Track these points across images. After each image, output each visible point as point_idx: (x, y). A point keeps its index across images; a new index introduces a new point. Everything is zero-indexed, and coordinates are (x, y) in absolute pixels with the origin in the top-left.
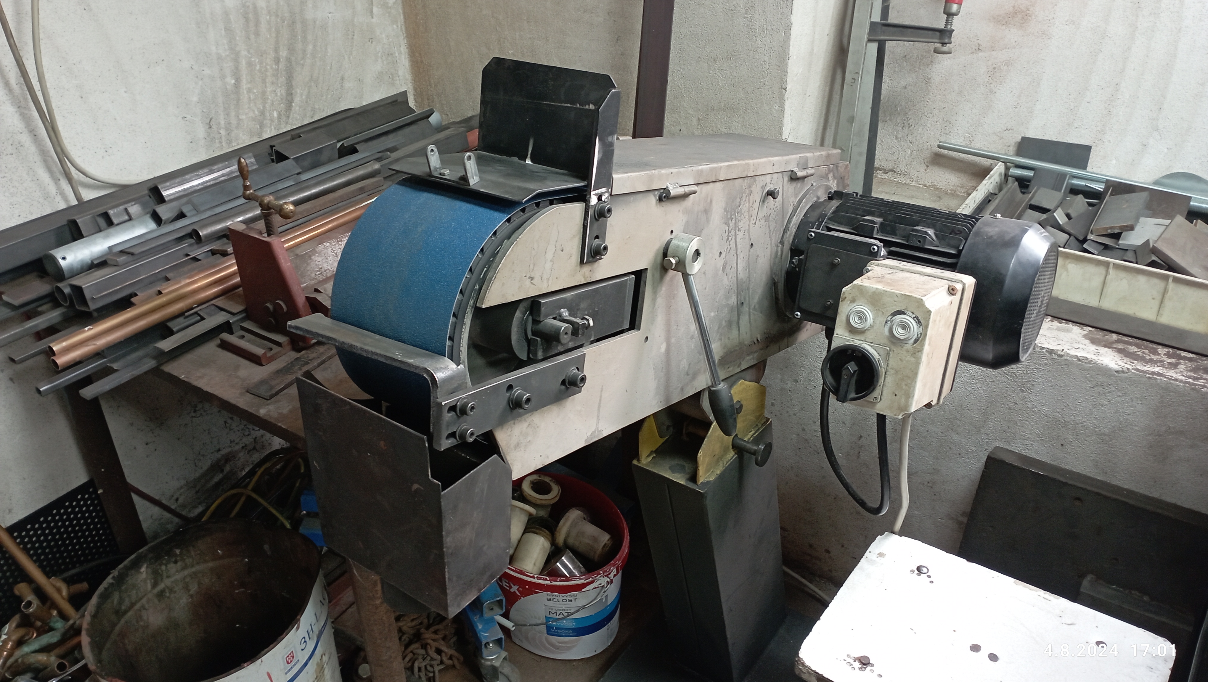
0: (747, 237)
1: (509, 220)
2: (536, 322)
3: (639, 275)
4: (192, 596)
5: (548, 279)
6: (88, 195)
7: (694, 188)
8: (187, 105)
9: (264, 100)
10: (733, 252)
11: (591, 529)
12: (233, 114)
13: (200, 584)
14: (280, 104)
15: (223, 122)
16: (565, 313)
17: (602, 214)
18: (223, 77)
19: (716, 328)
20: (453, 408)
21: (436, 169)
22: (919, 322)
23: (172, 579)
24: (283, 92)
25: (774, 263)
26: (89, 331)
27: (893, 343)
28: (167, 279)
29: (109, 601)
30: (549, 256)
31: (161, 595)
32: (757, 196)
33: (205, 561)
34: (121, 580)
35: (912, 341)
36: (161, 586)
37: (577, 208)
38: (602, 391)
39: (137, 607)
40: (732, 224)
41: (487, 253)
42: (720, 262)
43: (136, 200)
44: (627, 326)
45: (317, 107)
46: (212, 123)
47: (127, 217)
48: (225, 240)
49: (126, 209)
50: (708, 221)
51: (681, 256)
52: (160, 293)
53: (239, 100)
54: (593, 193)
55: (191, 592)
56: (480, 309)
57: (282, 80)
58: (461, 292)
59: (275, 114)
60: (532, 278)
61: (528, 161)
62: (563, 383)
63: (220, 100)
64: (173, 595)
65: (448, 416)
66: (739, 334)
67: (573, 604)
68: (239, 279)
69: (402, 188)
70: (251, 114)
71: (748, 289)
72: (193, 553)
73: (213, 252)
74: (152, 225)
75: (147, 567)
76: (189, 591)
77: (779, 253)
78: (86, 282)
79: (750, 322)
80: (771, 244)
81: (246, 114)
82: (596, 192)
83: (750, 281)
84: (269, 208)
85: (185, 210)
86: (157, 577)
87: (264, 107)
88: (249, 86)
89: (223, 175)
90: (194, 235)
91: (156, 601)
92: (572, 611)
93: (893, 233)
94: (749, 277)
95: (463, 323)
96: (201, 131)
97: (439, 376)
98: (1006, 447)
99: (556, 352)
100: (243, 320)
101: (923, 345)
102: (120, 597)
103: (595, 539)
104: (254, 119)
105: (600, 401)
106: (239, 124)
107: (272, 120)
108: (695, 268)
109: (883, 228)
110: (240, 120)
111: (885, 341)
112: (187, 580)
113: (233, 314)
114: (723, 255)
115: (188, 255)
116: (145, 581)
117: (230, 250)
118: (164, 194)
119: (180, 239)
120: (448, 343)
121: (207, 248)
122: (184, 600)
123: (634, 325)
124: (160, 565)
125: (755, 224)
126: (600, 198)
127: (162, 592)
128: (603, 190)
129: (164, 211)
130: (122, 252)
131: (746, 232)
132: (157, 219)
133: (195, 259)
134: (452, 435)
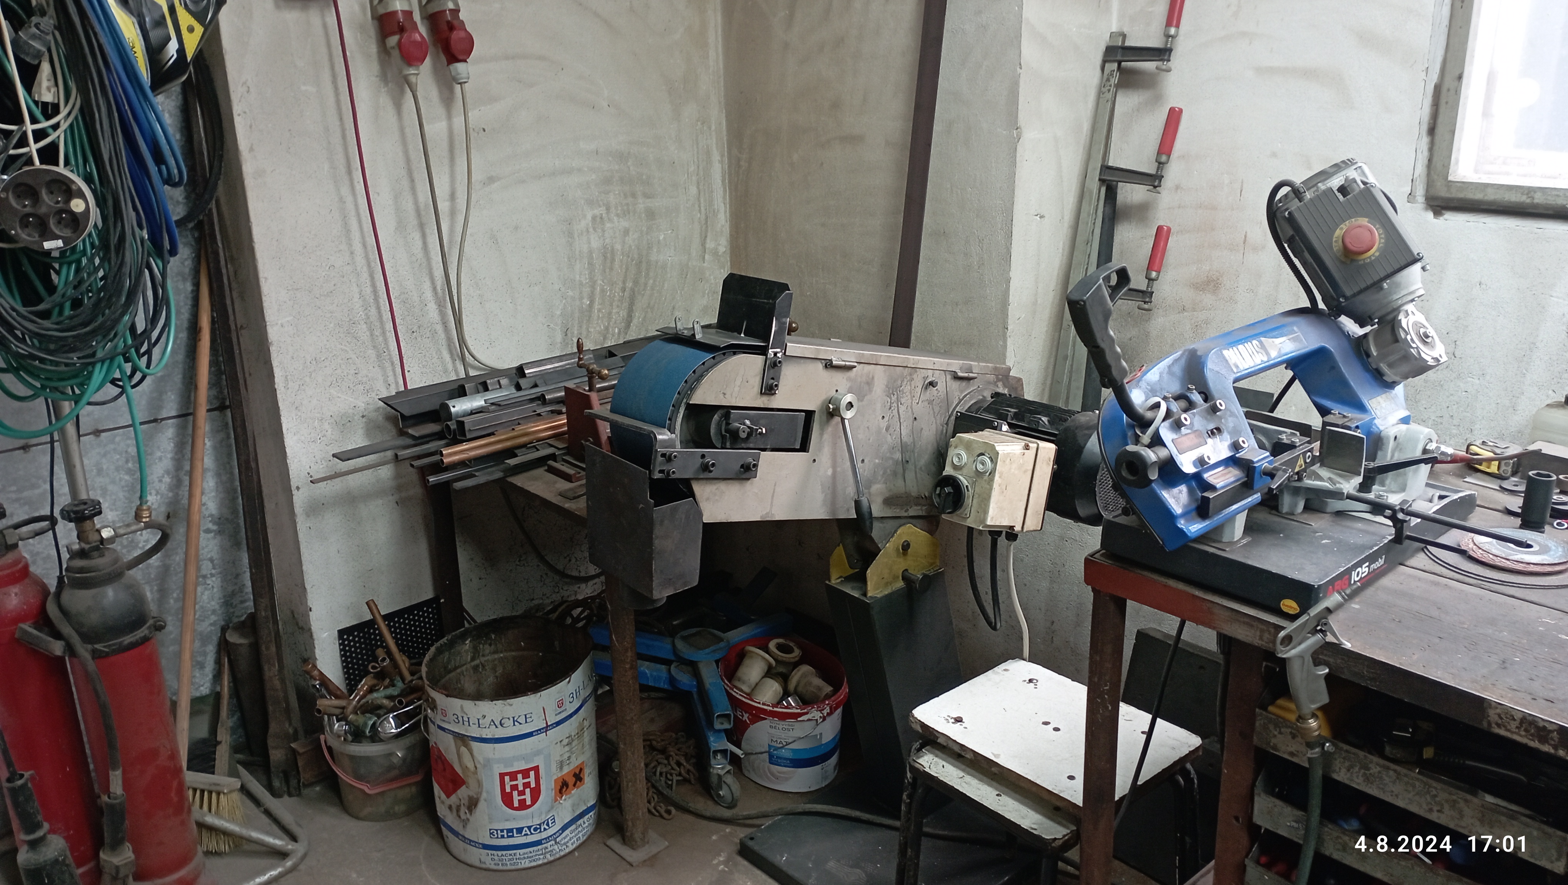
0: (910, 411)
1: (713, 358)
2: (728, 424)
3: (809, 414)
4: (497, 677)
5: (736, 398)
6: (472, 373)
7: (856, 364)
8: (552, 316)
9: (610, 319)
10: (896, 418)
11: (817, 682)
12: (584, 327)
13: (504, 668)
14: (621, 323)
15: (576, 332)
16: (748, 422)
17: (775, 365)
18: (581, 298)
19: (881, 473)
20: (663, 455)
21: (680, 330)
22: (992, 461)
23: (486, 658)
24: (625, 314)
25: (940, 439)
26: (465, 446)
27: (978, 476)
28: (519, 424)
29: (441, 656)
30: (738, 383)
31: (475, 668)
32: (919, 383)
33: (511, 650)
34: (451, 644)
35: (988, 474)
36: (477, 662)
37: (760, 359)
38: (775, 485)
39: (459, 671)
40: (894, 398)
41: (697, 374)
42: (884, 424)
43: (506, 376)
44: (798, 447)
45: (650, 328)
46: (568, 332)
47: (498, 387)
48: (562, 405)
49: (499, 381)
50: (870, 391)
51: (838, 404)
52: (513, 429)
53: (590, 316)
54: (770, 350)
55: (497, 674)
56: (689, 404)
57: (626, 304)
58: (679, 393)
59: (616, 331)
60: (724, 394)
61: (742, 335)
62: (742, 466)
63: (577, 315)
64: (484, 672)
65: (660, 459)
66: (905, 486)
67: (791, 733)
68: (563, 394)
69: (662, 342)
70: (598, 328)
71: (913, 451)
72: (503, 641)
73: (552, 412)
74: (514, 391)
75: (470, 642)
76: (496, 672)
77: (945, 431)
78: (466, 420)
79: (916, 478)
80: (936, 423)
81: (595, 328)
82: (773, 350)
83: (914, 446)
84: (593, 373)
85: (538, 383)
86: (475, 655)
87: (609, 324)
88: (600, 307)
89: (568, 364)
90: (541, 399)
91: (472, 672)
92: (790, 741)
93: (1022, 420)
94: (914, 442)
95: (678, 412)
96: (559, 337)
97: (659, 437)
98: (1158, 628)
99: (740, 447)
100: (564, 454)
101: (994, 476)
102: (449, 657)
103: (820, 689)
104: (599, 333)
105: (774, 492)
106: (587, 335)
107: (613, 335)
108: (848, 415)
109: (1016, 416)
110: (589, 332)
111: (973, 474)
112: (496, 662)
113: (559, 449)
114: (886, 419)
115: (535, 411)
116: (467, 651)
117: (564, 410)
118: (526, 372)
119: (532, 400)
120: (668, 422)
121: (548, 409)
122: (491, 679)
123: (804, 447)
124: (480, 643)
125: (918, 403)
126: (775, 354)
127: (477, 666)
128: (778, 350)
129: (523, 382)
130: (492, 404)
131: (909, 407)
132: (518, 388)
133: (539, 415)
134: (661, 472)
